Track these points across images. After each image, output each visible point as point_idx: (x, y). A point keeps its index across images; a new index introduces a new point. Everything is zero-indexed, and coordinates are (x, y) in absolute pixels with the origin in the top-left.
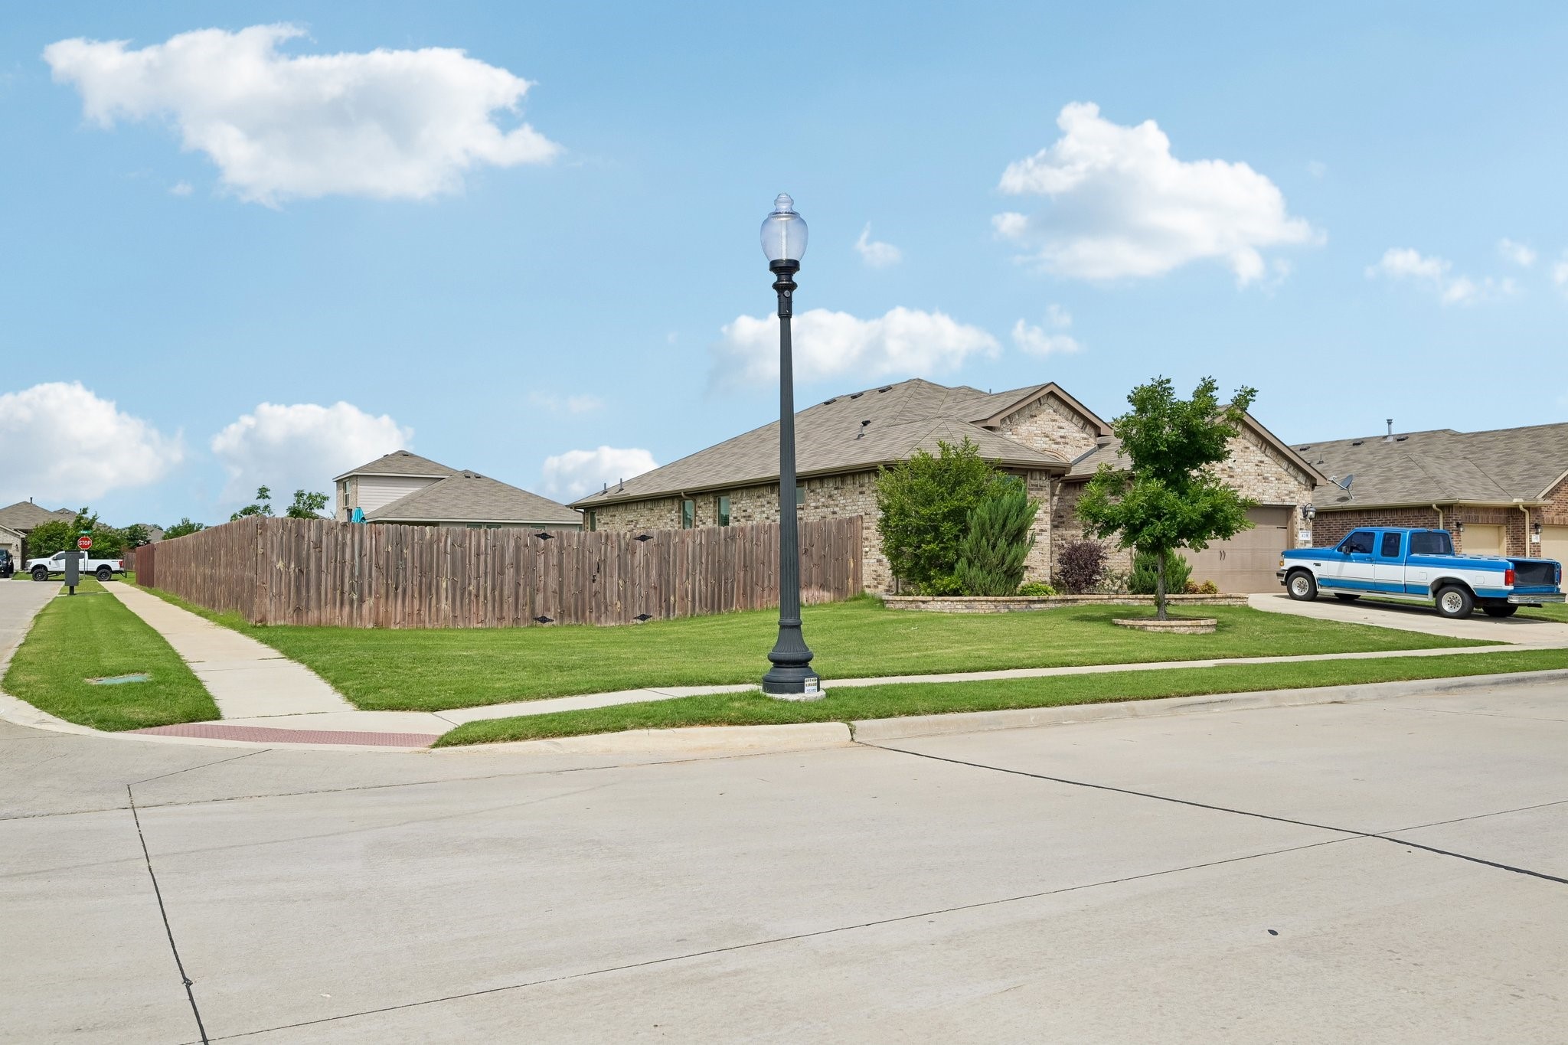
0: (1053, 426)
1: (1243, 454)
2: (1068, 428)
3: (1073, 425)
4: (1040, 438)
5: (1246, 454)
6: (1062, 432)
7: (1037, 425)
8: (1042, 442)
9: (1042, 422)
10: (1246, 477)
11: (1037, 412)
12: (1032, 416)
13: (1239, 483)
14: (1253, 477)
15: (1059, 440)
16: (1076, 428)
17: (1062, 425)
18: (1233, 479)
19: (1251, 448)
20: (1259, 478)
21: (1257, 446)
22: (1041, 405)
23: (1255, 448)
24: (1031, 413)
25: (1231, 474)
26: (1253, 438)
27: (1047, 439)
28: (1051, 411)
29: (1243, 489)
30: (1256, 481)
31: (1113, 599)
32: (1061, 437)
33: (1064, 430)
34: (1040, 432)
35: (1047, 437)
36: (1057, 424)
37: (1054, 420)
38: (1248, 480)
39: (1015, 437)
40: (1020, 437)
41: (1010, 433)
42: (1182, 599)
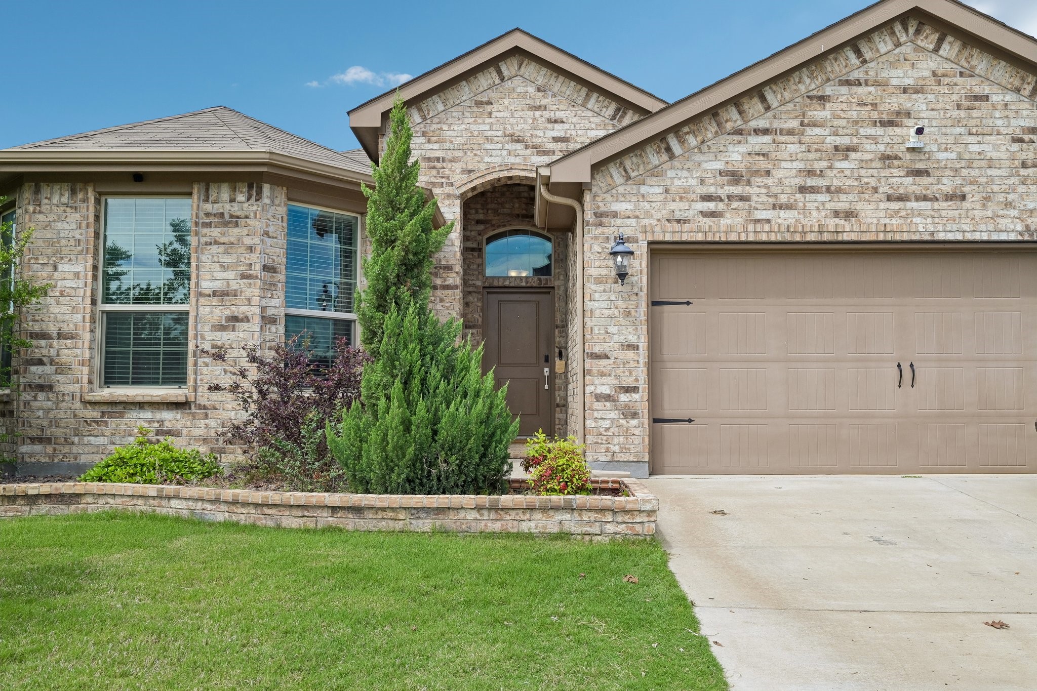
0: (534, 119)
1: (963, 114)
2: (574, 120)
3: (589, 114)
4: (499, 146)
5: (975, 114)
6: (558, 130)
7: (490, 120)
8: (505, 153)
9: (506, 114)
10: (976, 173)
11: (492, 95)
12: (479, 104)
13: (948, 189)
14: (1003, 172)
15: (552, 146)
16: (597, 120)
17: (560, 115)
18: (925, 181)
19: (995, 98)
20: (1023, 172)
21: (1018, 90)
22: (502, 79)
23: (1009, 97)
24: (479, 98)
25: (920, 166)
26: (1002, 72)
27: (519, 146)
28: (531, 90)
29: (966, 205)
30: (1015, 180)
31: (169, 498)
32: (556, 140)
33: (566, 126)
34: (500, 133)
35: (518, 141)
36: (546, 114)
37: (538, 108)
38: (983, 180)
39: (436, 146)
40: (447, 146)
41: (422, 140)
42: (357, 510)
